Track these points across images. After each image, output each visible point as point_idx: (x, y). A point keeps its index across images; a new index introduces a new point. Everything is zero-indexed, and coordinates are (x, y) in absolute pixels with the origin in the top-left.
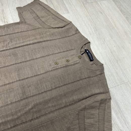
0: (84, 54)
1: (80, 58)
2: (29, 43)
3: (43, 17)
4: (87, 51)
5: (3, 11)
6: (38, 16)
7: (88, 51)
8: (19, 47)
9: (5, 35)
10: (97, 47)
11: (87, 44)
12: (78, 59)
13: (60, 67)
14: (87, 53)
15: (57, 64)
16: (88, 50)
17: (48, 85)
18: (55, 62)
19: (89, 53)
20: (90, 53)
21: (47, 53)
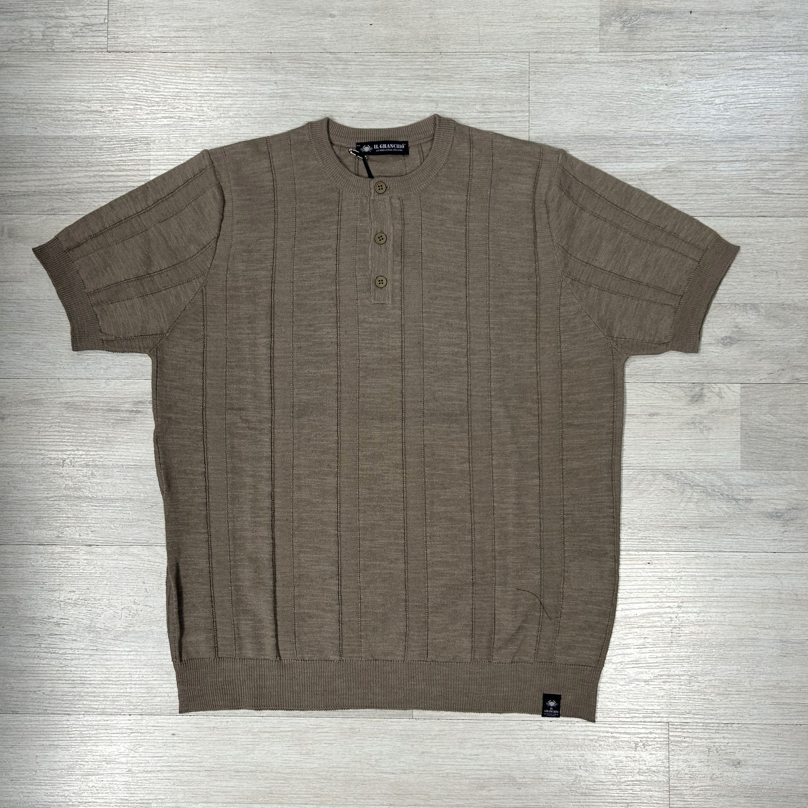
0: (370, 164)
1: (382, 189)
2: (264, 351)
3: (148, 261)
4: (367, 149)
5: (70, 406)
6: (138, 278)
7: (366, 144)
8: (272, 388)
9: (204, 423)
10: (355, 100)
11: (331, 137)
12: (386, 197)
13: (397, 277)
14: (373, 152)
15: (384, 282)
16: (362, 144)
17: (449, 338)
18: (373, 287)
19: (376, 147)
20: (379, 143)
21: (327, 301)
